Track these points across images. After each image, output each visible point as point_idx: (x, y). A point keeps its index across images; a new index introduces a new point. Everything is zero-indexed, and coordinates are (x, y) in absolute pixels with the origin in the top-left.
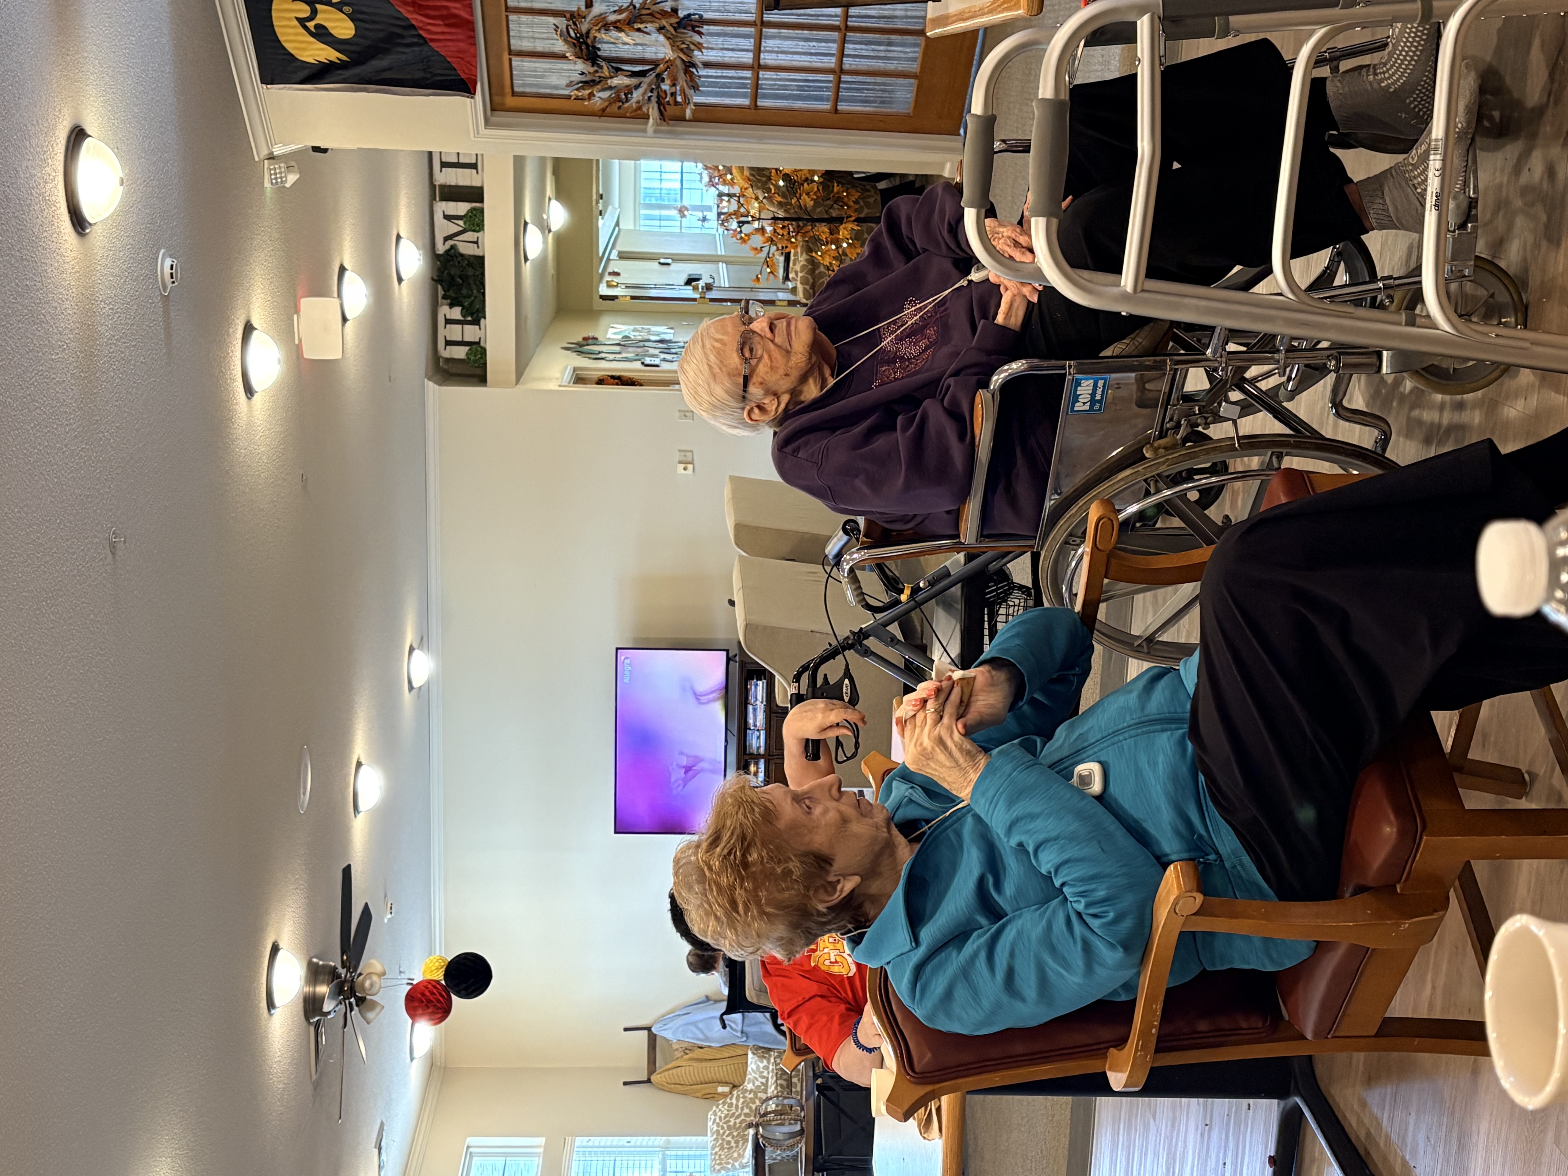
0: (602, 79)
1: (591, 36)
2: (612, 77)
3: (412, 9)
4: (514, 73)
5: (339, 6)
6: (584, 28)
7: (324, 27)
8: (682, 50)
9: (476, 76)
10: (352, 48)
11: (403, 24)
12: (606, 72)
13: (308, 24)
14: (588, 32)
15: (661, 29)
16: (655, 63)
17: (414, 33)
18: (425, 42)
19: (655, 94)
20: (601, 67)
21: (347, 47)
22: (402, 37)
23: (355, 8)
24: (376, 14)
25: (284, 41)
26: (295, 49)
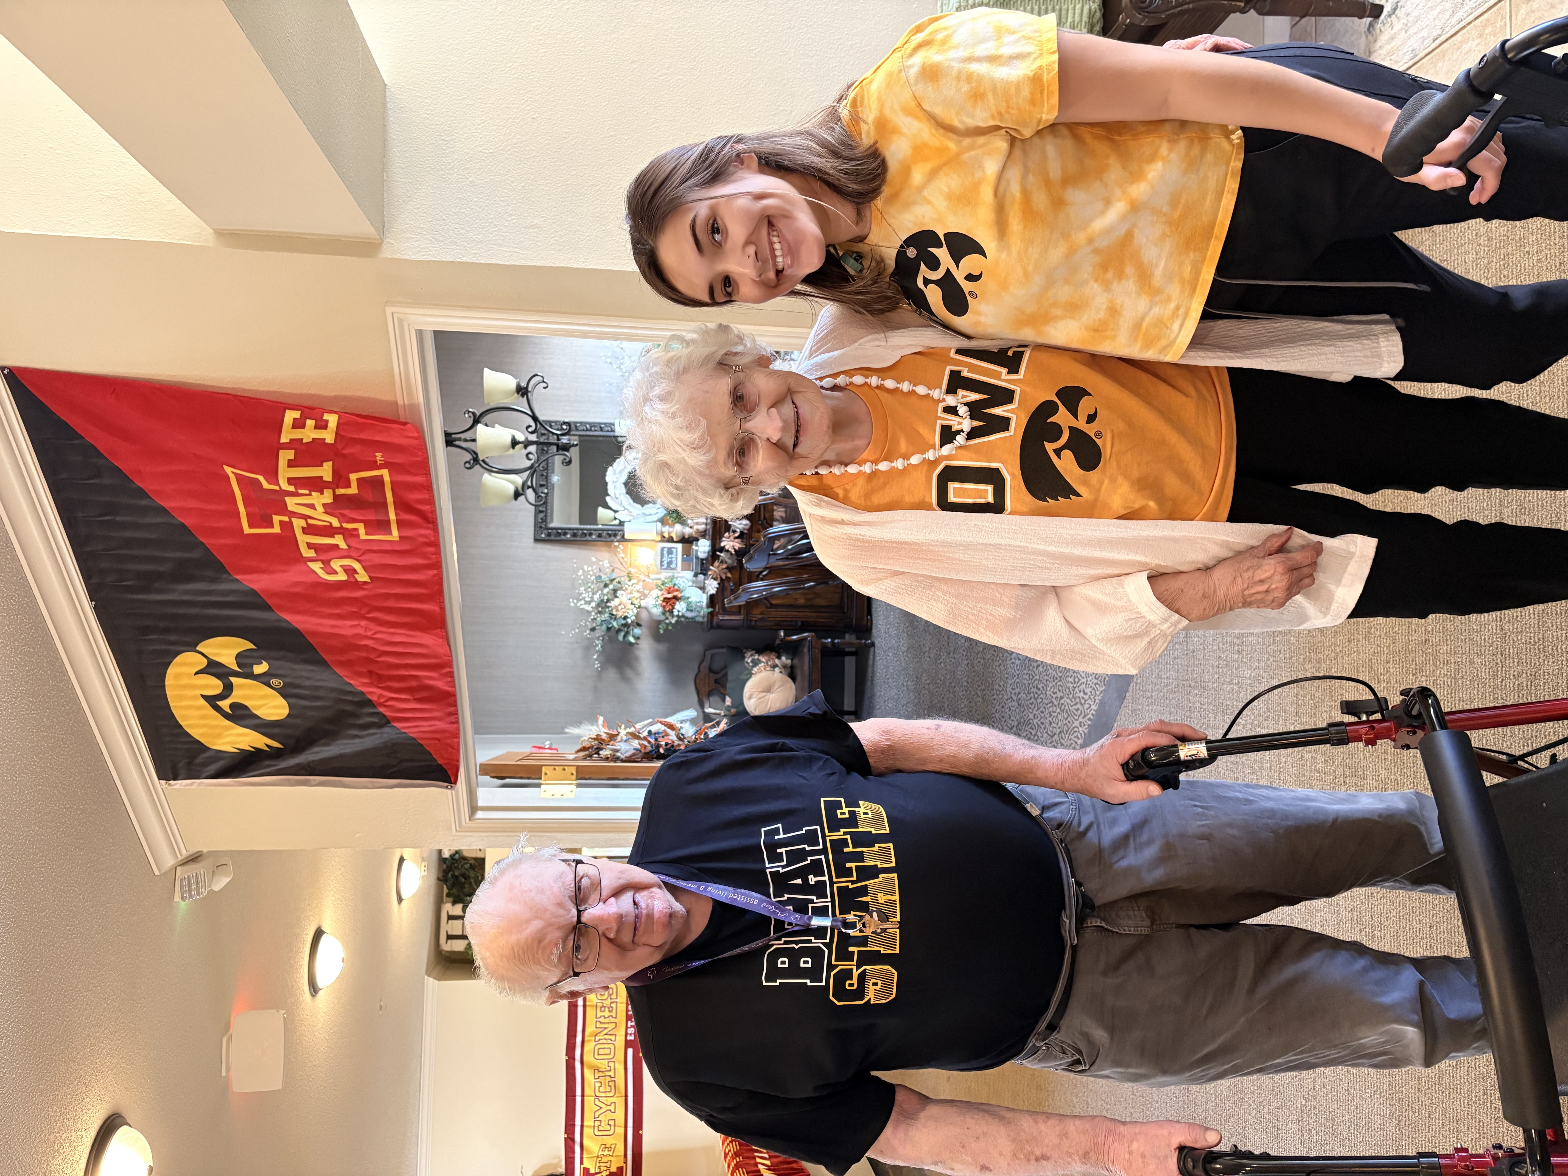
3: (366, 681)
5: (265, 679)
7: (245, 708)
9: (458, 761)
10: (288, 732)
11: (356, 699)
13: (220, 703)
17: (374, 710)
18: (386, 722)
21: (276, 730)
22: (357, 716)
23: (288, 680)
24: (317, 688)
25: (186, 725)
26: (202, 735)
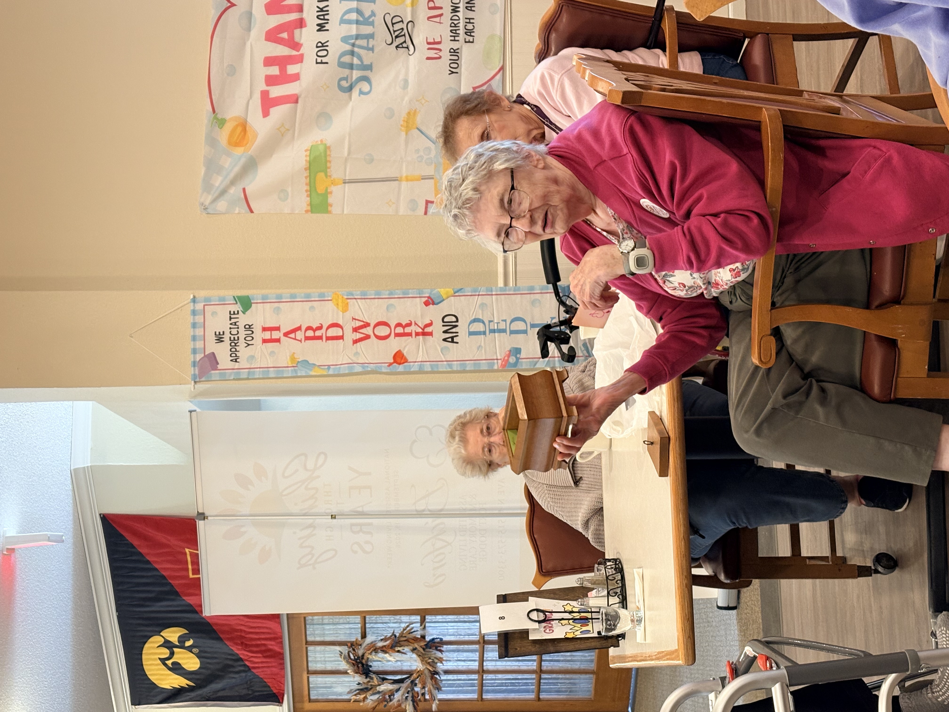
0: (373, 687)
1: (365, 658)
2: (379, 685)
3: (240, 647)
4: (311, 686)
5: (190, 649)
6: (360, 652)
7: (179, 664)
8: (429, 663)
9: (284, 691)
10: (198, 677)
11: (233, 658)
12: (375, 681)
13: (167, 662)
14: (363, 655)
15: (414, 650)
16: (410, 673)
17: (242, 663)
18: (249, 669)
19: (410, 695)
20: (372, 678)
21: (194, 676)
22: (233, 666)
23: (201, 649)
24: (215, 653)
25: (149, 675)
26: (157, 679)
